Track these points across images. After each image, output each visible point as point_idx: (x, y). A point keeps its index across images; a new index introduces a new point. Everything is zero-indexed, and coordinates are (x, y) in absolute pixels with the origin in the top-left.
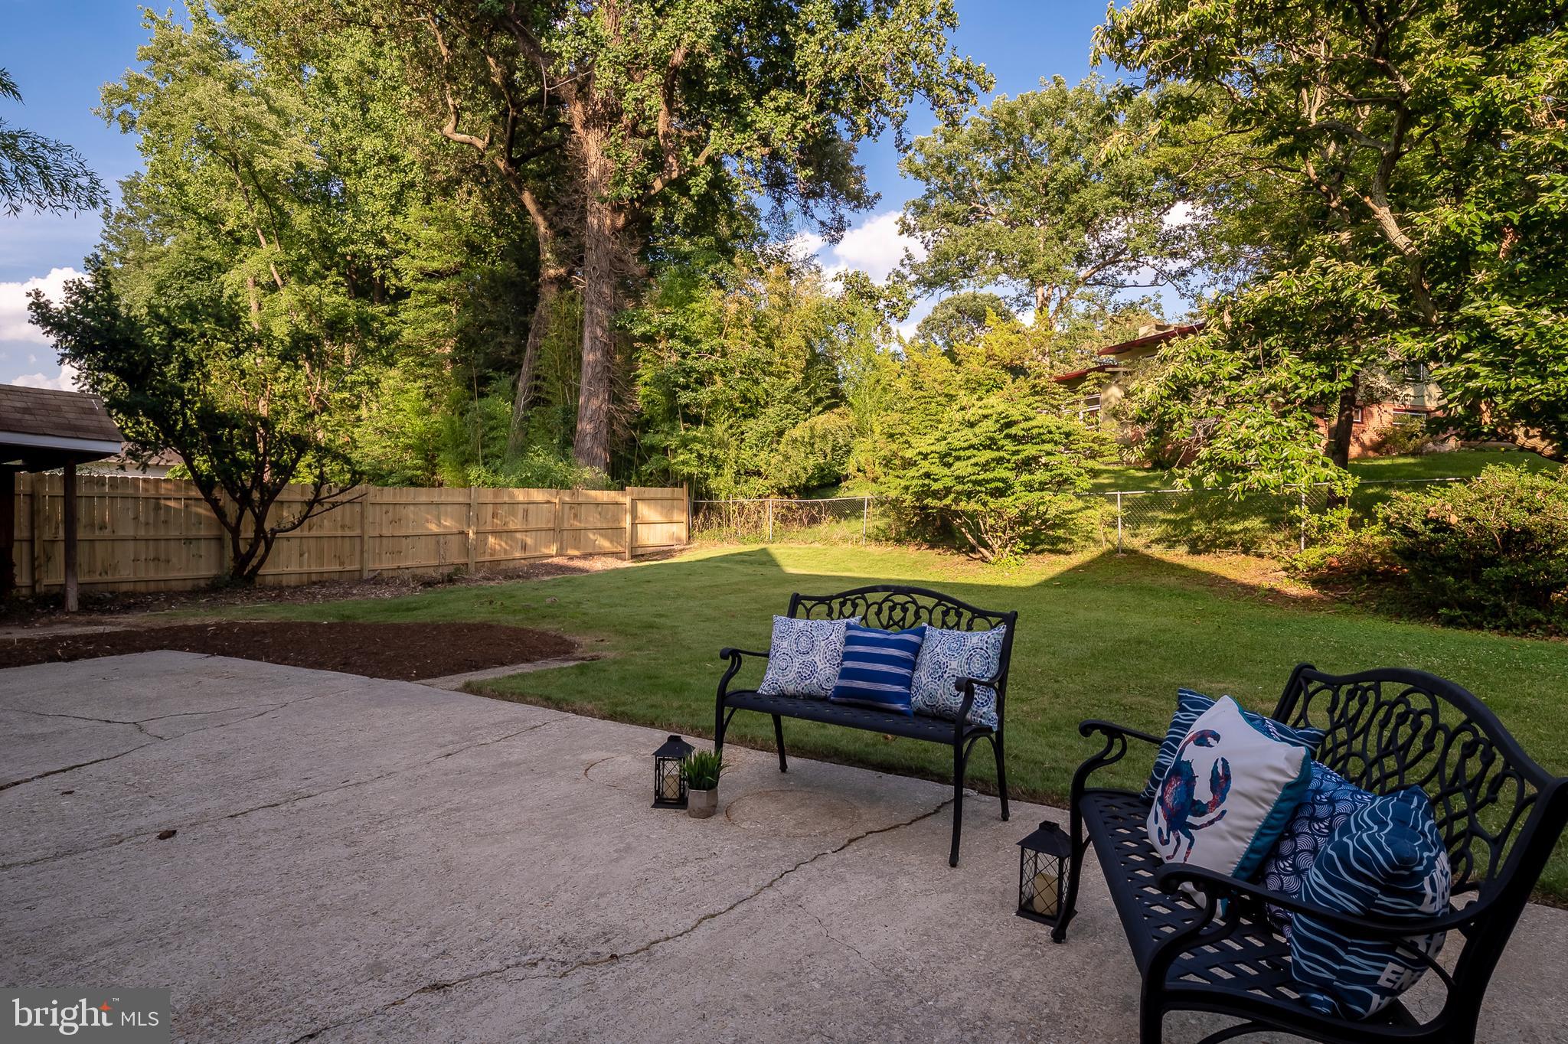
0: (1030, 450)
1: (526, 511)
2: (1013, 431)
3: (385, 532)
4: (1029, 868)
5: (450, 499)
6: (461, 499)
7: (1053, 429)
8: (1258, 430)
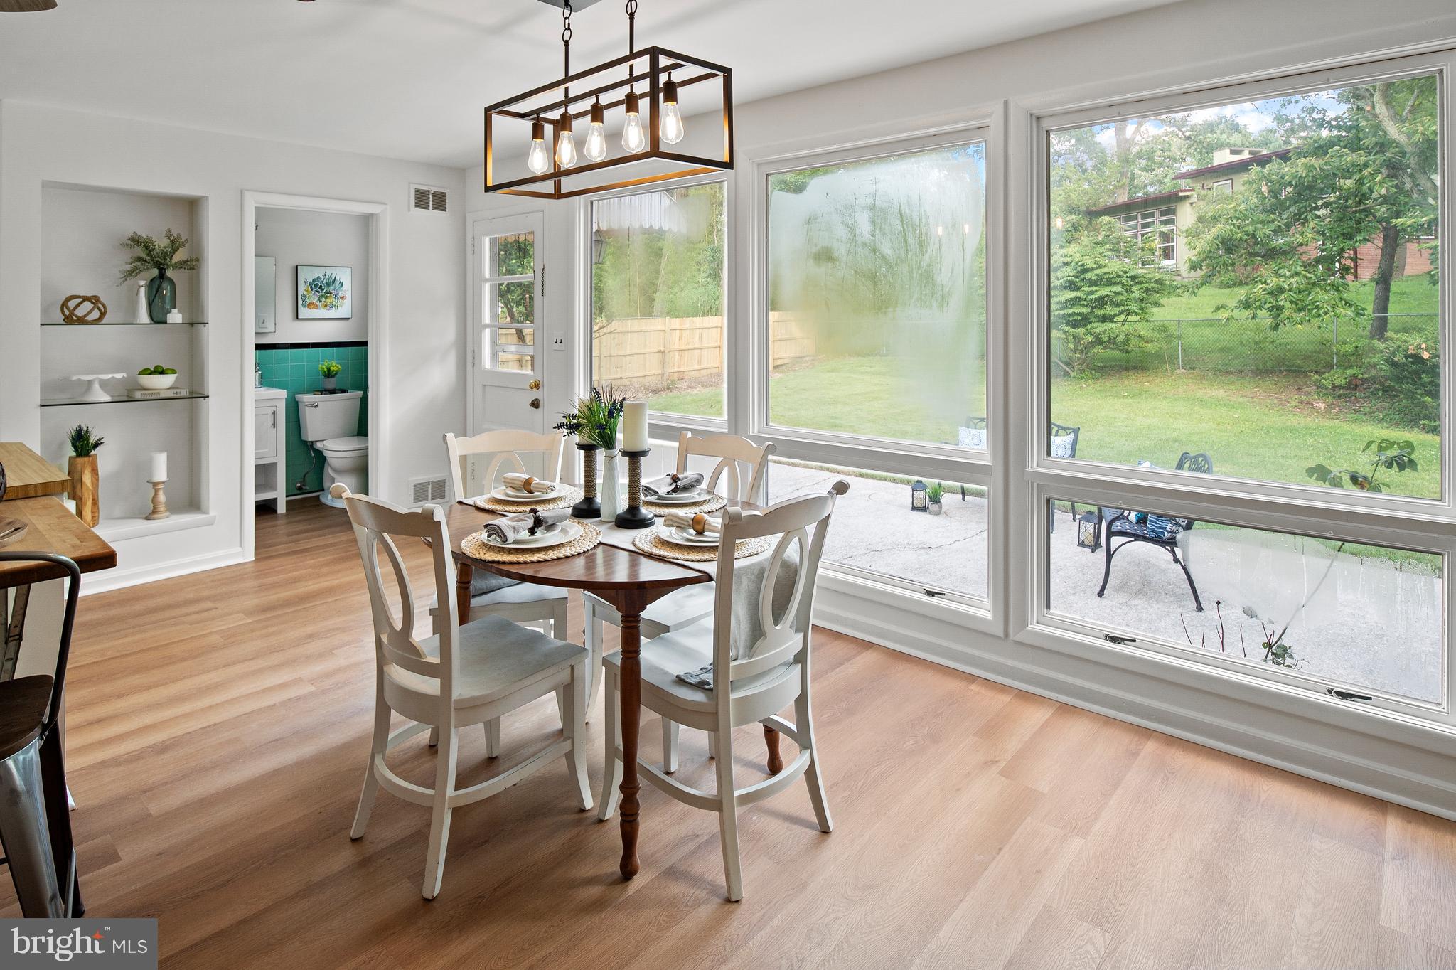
0: (1103, 291)
1: (701, 335)
2: (1088, 276)
3: (613, 353)
4: (1083, 529)
5: (653, 328)
6: (659, 327)
7: (1121, 273)
8: (1289, 278)
